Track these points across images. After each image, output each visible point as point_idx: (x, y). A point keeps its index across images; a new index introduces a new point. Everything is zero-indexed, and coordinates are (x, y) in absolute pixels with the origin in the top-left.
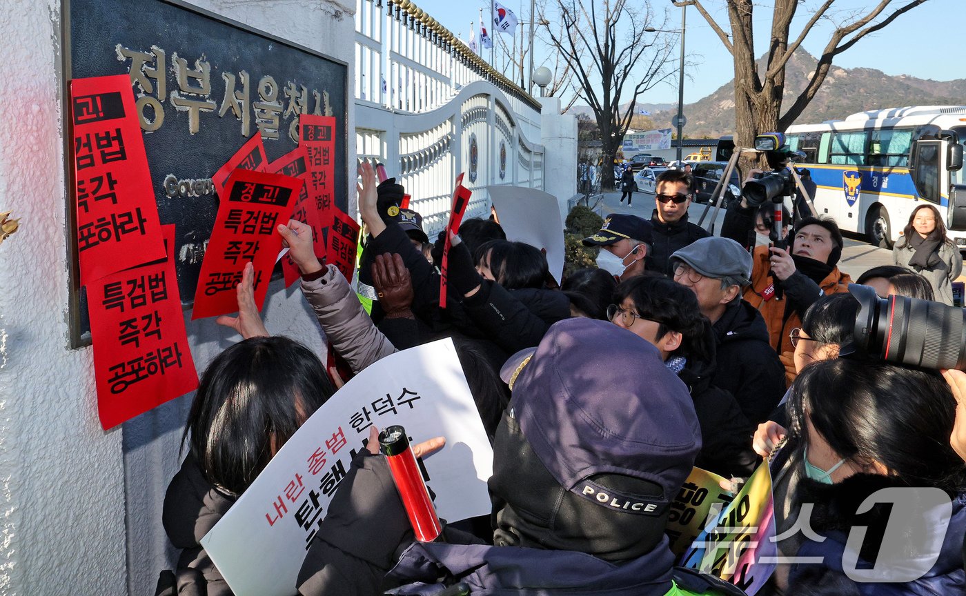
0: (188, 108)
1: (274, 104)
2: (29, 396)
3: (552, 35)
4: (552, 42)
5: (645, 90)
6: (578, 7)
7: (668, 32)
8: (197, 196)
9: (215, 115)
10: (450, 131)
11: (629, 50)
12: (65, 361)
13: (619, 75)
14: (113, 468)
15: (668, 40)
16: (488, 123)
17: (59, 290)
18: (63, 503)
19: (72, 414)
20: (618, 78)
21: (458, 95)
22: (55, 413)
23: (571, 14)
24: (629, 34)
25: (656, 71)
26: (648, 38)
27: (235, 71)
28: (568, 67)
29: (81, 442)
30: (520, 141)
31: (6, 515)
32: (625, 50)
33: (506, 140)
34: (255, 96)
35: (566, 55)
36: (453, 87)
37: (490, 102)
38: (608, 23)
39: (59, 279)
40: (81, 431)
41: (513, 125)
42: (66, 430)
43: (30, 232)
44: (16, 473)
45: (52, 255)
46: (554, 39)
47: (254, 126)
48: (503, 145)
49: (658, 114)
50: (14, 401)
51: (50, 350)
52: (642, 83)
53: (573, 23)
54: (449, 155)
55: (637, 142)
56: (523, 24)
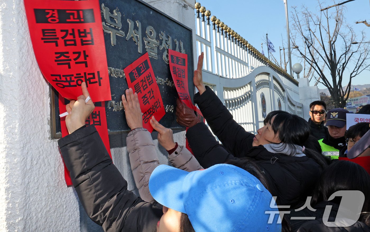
0: (110, 32)
1: (154, 41)
2: (29, 159)
3: (300, 52)
4: (301, 56)
5: (356, 75)
6: (313, 36)
7: (366, 43)
8: (116, 77)
9: (124, 38)
10: (250, 90)
11: (344, 55)
12: (48, 145)
13: (340, 69)
14: (74, 211)
15: (365, 48)
16: (270, 88)
17: (45, 107)
18: (47, 223)
19: (52, 174)
20: (340, 70)
21: (253, 72)
22: (43, 172)
23: (310, 41)
24: (343, 47)
25: (361, 65)
26: (354, 48)
27: (134, 20)
28: (311, 68)
29: (57, 191)
30: (288, 99)
31: (17, 221)
32: (342, 55)
33: (281, 98)
34: (144, 35)
35: (309, 61)
36: (250, 68)
37: (270, 78)
38: (331, 43)
39: (45, 101)
40: (56, 184)
41: (284, 90)
42: (48, 182)
43: (31, 74)
44: (22, 198)
45: (42, 89)
46: (301, 54)
47: (144, 49)
48: (279, 101)
49: (365, 90)
50: (22, 160)
51: (40, 137)
52: (354, 72)
53: (311, 45)
54: (250, 102)
55: (354, 103)
56: (284, 49)
